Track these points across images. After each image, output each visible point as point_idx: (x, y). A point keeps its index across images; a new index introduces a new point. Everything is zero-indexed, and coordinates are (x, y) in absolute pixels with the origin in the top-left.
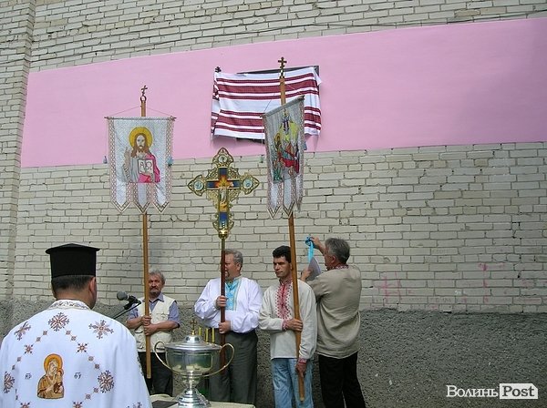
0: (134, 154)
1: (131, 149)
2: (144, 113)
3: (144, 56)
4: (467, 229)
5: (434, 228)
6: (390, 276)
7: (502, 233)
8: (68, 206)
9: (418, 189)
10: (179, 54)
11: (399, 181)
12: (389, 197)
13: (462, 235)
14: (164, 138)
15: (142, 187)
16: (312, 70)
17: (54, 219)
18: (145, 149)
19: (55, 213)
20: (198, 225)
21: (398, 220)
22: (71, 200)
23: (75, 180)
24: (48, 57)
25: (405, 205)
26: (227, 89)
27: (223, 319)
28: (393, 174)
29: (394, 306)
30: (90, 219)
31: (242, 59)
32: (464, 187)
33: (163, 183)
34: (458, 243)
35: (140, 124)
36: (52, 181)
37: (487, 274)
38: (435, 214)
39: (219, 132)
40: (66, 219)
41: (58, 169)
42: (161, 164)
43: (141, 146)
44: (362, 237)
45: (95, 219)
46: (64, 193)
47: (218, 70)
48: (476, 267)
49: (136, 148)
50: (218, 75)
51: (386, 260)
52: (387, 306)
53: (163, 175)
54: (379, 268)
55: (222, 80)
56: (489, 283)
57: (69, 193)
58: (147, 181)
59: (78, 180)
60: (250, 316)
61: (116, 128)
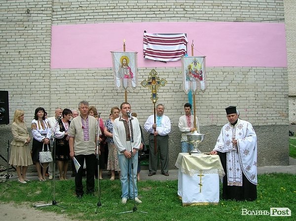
0: (122, 67)
1: (121, 64)
2: (124, 51)
3: (111, 23)
4: (240, 96)
5: (229, 96)
6: (213, 113)
7: (252, 98)
8: (77, 86)
9: (223, 82)
10: (127, 23)
11: (217, 79)
12: (213, 85)
13: (239, 99)
14: (134, 61)
15: (126, 80)
16: (184, 35)
17: (70, 92)
18: (127, 65)
19: (70, 89)
20: (138, 94)
21: (216, 93)
22: (79, 83)
23: (80, 75)
24: (62, 19)
25: (219, 88)
26: (150, 40)
27: (155, 131)
28: (215, 76)
29: (215, 124)
30: (89, 92)
31: (155, 29)
32: (240, 82)
33: (134, 79)
34: (237, 101)
35: (124, 55)
36: (68, 75)
37: (247, 112)
38: (229, 91)
39: (146, 57)
40: (76, 92)
41: (71, 70)
42: (133, 71)
43: (125, 64)
44: (204, 99)
45: (91, 92)
46: (74, 81)
47: (145, 32)
48: (243, 110)
49: (123, 64)
50: (145, 34)
51: (213, 108)
52: (213, 124)
53: (134, 75)
54: (210, 110)
55: (147, 36)
56: (248, 115)
57: (77, 81)
58: (127, 78)
59: (82, 75)
60: (165, 129)
61: (115, 56)
